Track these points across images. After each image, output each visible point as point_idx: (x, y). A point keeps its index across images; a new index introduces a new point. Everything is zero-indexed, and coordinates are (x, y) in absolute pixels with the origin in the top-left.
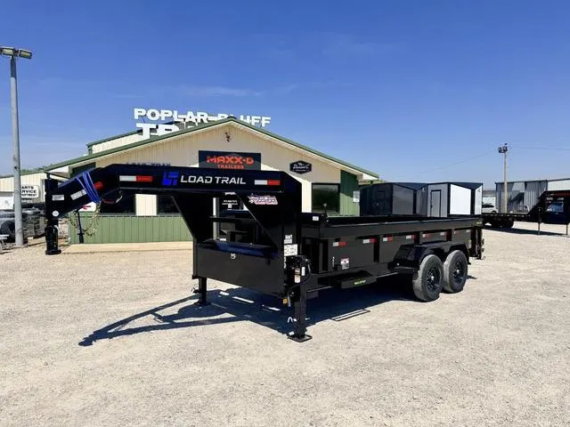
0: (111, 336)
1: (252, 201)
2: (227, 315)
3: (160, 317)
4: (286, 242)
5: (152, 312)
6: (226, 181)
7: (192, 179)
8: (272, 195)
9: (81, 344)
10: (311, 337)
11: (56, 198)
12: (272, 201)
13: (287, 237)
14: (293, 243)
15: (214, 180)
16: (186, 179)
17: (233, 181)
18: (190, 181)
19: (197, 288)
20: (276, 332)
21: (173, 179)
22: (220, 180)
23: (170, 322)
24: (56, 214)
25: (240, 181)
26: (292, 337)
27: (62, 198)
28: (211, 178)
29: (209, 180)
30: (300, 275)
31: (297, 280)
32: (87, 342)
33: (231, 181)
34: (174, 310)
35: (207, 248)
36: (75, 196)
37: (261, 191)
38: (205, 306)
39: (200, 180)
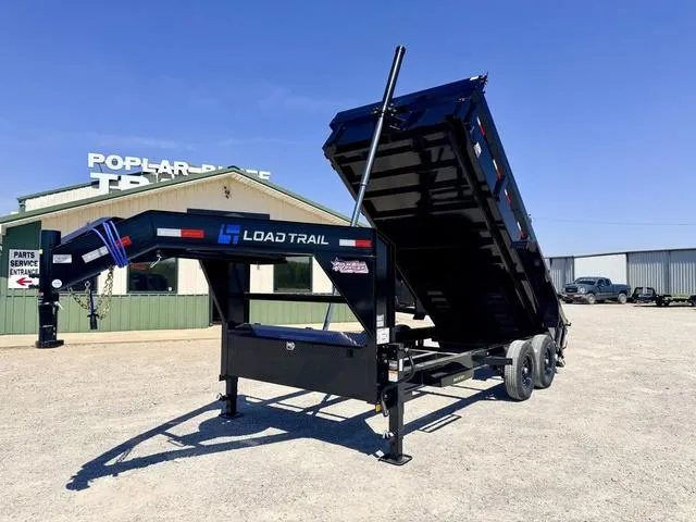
0: (115, 470)
1: (336, 269)
2: (272, 431)
3: (176, 438)
4: (378, 324)
5: (161, 430)
6: (303, 240)
7: (259, 236)
8: (361, 260)
9: (69, 486)
10: (410, 458)
11: (57, 259)
12: (361, 268)
13: (379, 317)
14: (385, 326)
15: (288, 238)
16: (250, 235)
17: (312, 240)
18: (255, 239)
19: (224, 394)
20: (356, 452)
21: (233, 235)
22: (296, 238)
23: (194, 445)
24: (57, 283)
25: (321, 241)
26: (385, 458)
27: (68, 260)
28: (284, 235)
29: (281, 237)
30: (398, 370)
31: (393, 377)
32: (79, 482)
33: (310, 240)
34: (191, 427)
35: (243, 335)
36: (88, 257)
37: (348, 255)
38: (236, 419)
39: (270, 237)
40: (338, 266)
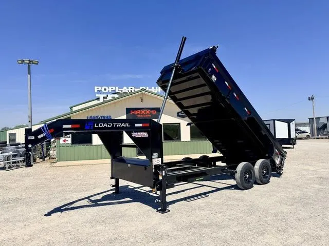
0: (62, 211)
1: (134, 136)
2: (128, 199)
3: (91, 201)
4: (153, 157)
5: (88, 198)
6: (119, 125)
7: (101, 125)
8: (145, 132)
9: (46, 215)
10: (169, 211)
11: (30, 138)
12: (145, 135)
13: (154, 154)
14: (158, 157)
15: (113, 125)
16: (98, 125)
17: (123, 125)
19: (114, 184)
20: (151, 208)
21: (91, 125)
22: (116, 125)
23: (96, 203)
24: (30, 146)
26: (159, 211)
27: (33, 138)
29: (110, 125)
30: (162, 175)
31: (161, 178)
32: (49, 214)
34: (99, 197)
35: (118, 161)
36: (40, 137)
37: (139, 130)
38: (119, 194)
39: (106, 125)
40: (134, 135)
